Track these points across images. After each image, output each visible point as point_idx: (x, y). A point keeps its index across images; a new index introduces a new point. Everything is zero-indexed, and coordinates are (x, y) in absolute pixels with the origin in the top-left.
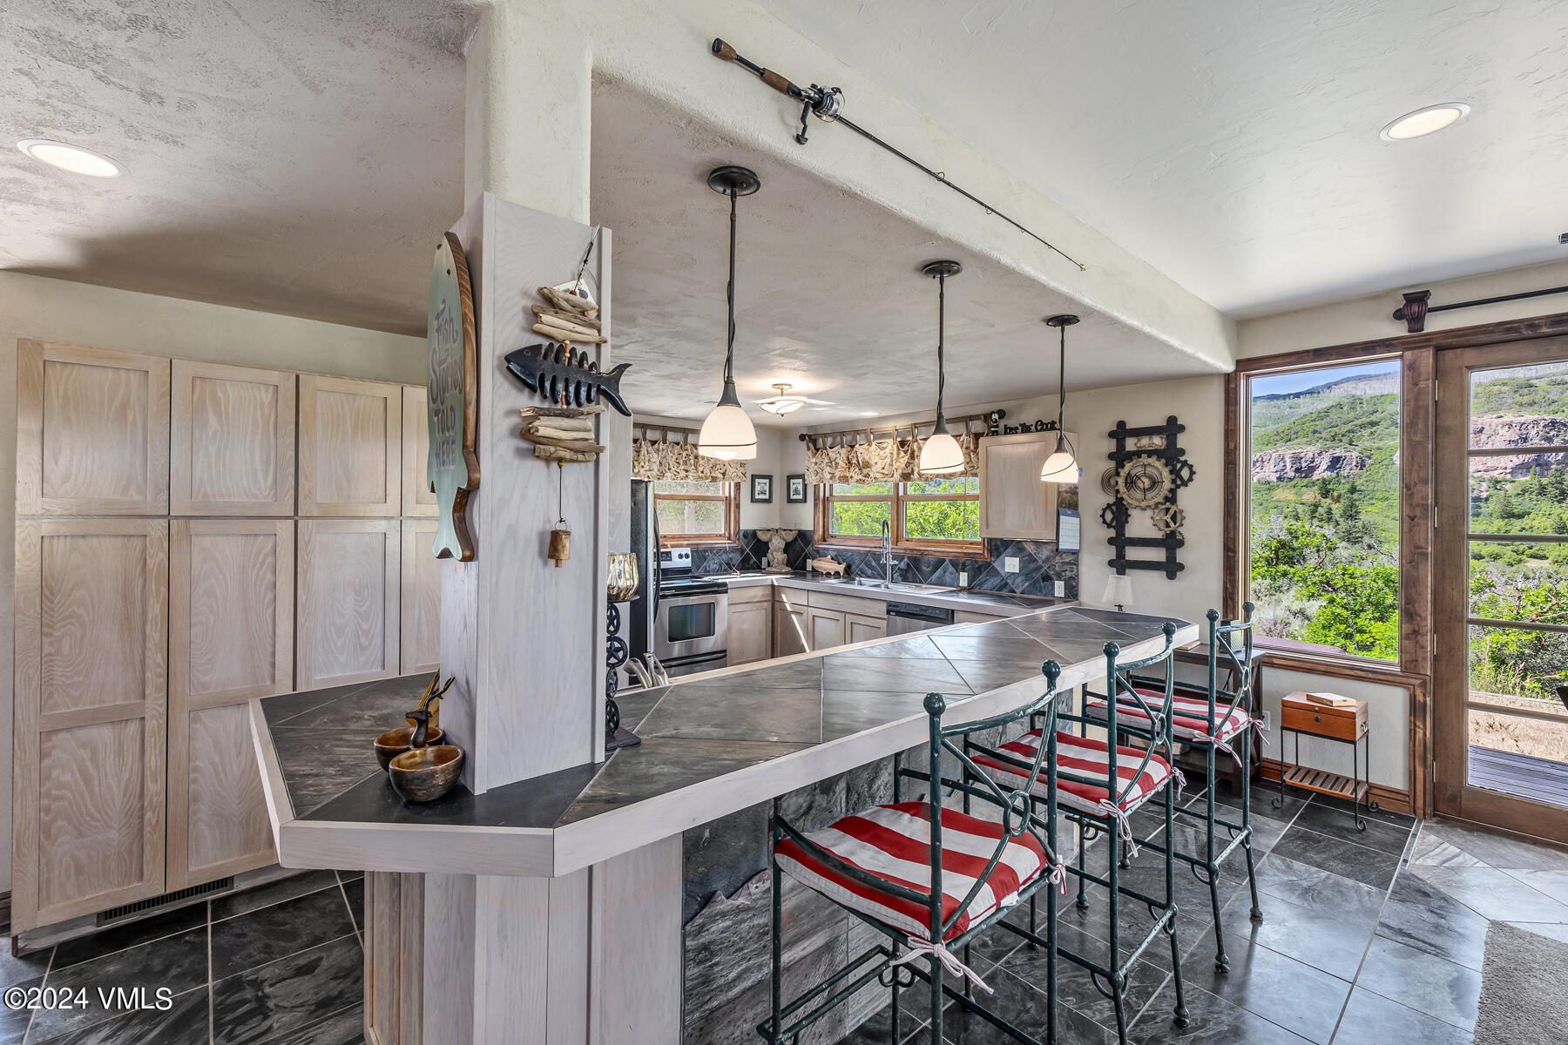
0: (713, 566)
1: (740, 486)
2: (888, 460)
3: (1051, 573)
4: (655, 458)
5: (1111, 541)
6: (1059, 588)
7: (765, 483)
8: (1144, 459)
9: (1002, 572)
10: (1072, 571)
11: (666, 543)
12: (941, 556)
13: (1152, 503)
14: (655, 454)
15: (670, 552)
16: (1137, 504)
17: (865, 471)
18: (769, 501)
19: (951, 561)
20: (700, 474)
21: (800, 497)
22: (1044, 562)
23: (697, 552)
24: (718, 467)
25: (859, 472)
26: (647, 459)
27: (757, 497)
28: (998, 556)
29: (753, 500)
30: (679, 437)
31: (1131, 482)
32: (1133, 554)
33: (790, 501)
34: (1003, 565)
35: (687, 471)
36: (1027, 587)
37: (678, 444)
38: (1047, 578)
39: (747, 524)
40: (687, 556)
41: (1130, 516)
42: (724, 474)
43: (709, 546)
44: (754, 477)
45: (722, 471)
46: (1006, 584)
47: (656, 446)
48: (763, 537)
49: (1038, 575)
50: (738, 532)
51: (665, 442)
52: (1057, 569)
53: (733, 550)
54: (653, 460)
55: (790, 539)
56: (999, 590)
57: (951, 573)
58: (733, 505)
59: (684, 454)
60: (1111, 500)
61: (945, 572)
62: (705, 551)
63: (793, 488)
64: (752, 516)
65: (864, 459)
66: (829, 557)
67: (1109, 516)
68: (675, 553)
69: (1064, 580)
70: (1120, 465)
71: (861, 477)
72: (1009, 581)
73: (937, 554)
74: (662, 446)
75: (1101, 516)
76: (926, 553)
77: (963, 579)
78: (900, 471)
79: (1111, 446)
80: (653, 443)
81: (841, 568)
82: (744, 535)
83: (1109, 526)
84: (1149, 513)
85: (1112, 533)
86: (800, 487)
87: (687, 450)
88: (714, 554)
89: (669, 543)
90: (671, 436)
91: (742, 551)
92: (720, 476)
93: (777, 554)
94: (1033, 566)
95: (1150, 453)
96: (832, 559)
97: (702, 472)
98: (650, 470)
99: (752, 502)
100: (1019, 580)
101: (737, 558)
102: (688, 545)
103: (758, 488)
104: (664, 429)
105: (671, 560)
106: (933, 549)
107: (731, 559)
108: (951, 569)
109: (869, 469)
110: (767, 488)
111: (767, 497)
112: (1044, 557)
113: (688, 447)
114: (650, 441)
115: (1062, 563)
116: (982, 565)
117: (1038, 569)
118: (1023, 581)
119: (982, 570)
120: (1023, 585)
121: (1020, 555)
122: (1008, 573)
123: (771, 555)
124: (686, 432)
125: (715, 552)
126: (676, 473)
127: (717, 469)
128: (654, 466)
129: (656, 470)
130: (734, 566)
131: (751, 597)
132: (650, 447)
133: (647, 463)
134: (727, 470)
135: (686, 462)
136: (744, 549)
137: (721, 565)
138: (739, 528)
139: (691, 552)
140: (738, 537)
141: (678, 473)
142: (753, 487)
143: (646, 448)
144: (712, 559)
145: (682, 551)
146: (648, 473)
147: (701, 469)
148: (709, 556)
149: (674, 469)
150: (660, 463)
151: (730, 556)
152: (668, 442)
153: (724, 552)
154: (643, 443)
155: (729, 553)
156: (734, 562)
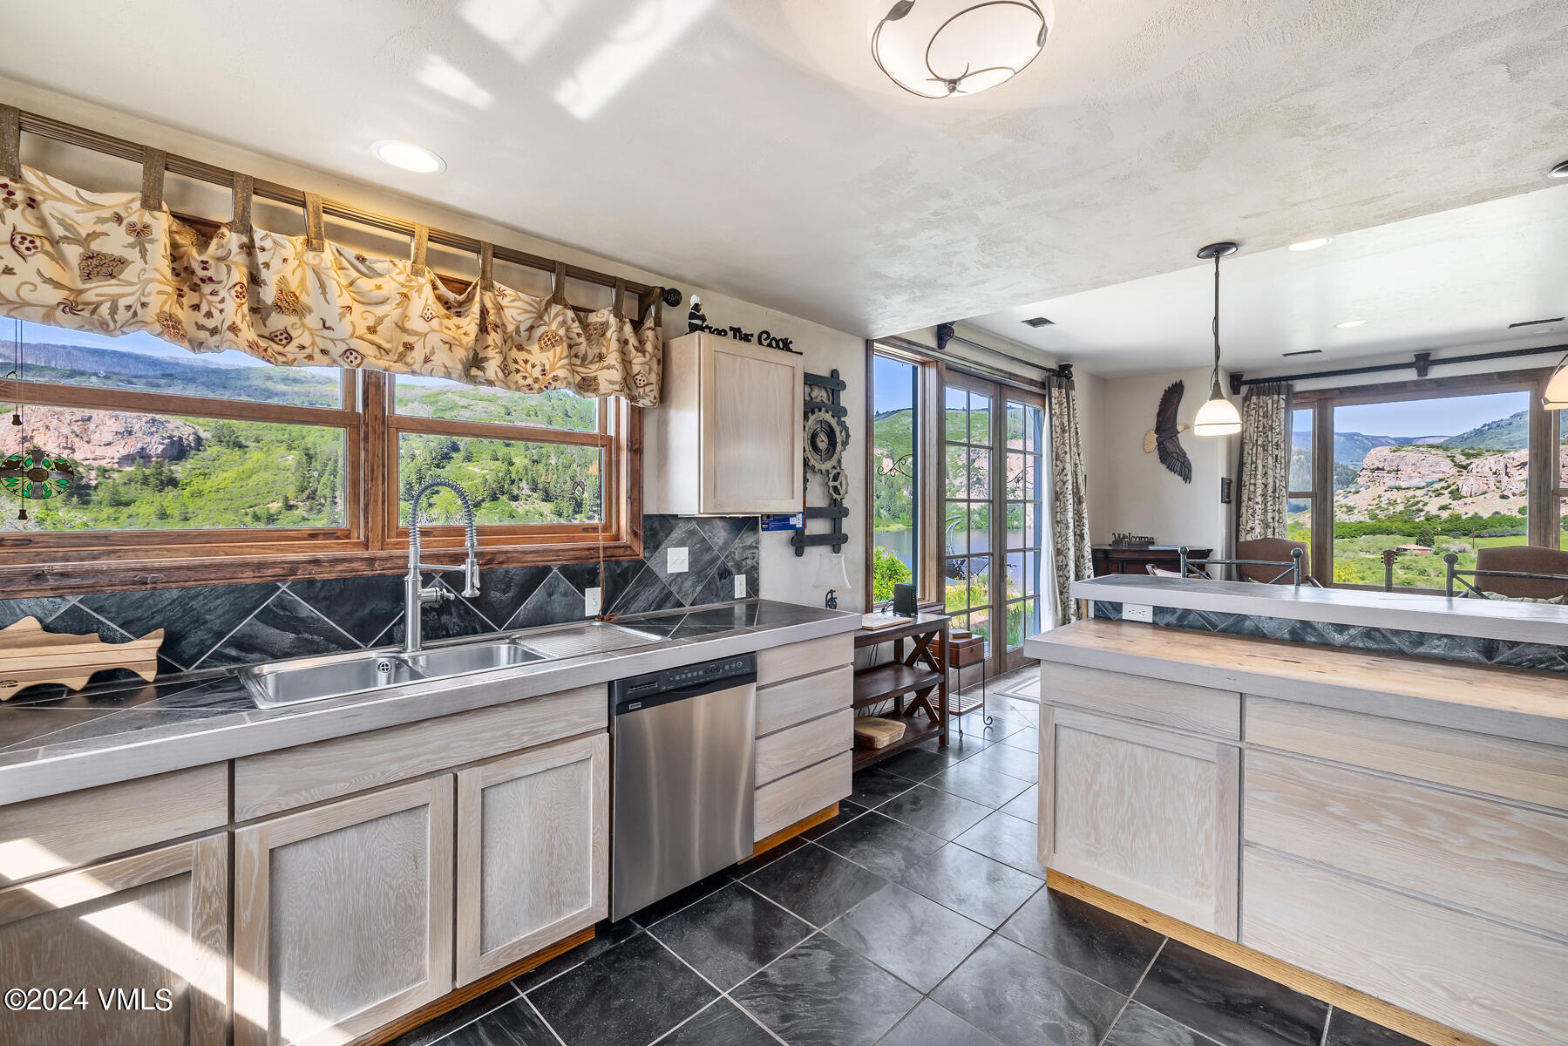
2: (391, 311)
3: (730, 564)
6: (740, 587)
9: (662, 575)
10: (754, 558)
12: (540, 561)
17: (277, 322)
19: (563, 569)
22: (721, 549)
31: (814, 439)
32: (808, 528)
34: (665, 563)
36: (696, 594)
38: (726, 574)
46: (670, 594)
49: (713, 571)
52: (737, 558)
56: (659, 607)
57: (565, 594)
61: (550, 595)
65: (283, 280)
69: (746, 572)
70: (807, 418)
72: (674, 589)
73: (530, 558)
76: (502, 558)
77: (593, 600)
81: (141, 653)
94: (707, 557)
100: (688, 584)
106: (518, 547)
108: (566, 584)
109: (293, 319)
112: (721, 542)
115: (742, 547)
116: (628, 567)
117: (714, 560)
118: (693, 584)
119: (629, 576)
120: (694, 590)
121: (689, 541)
122: (672, 574)
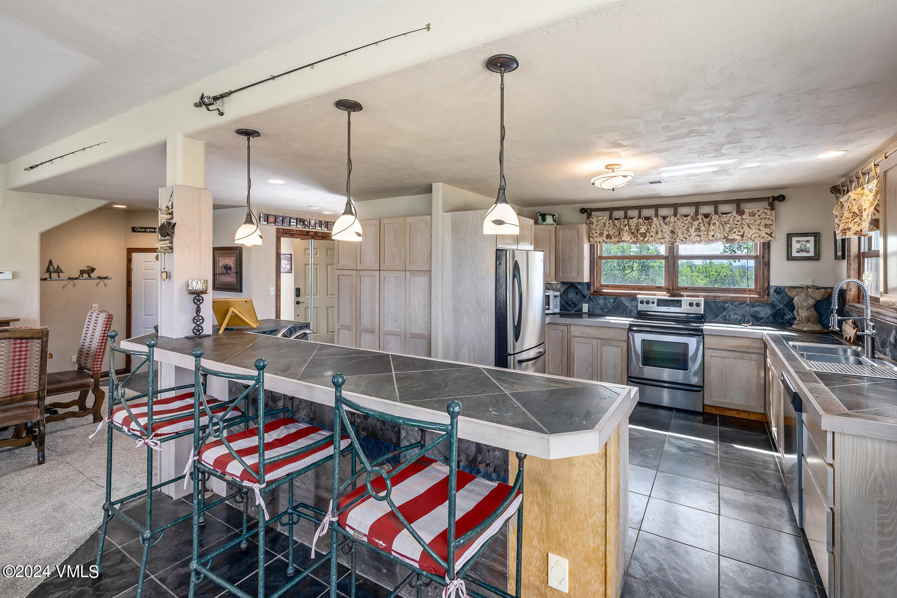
0: (733, 316)
1: (769, 248)
4: (667, 229)
7: (808, 242)
11: (682, 293)
14: (666, 227)
15: (681, 301)
18: (817, 257)
21: (840, 253)
24: (735, 230)
26: (660, 230)
27: (794, 254)
29: (789, 257)
30: (690, 211)
33: (837, 258)
35: (700, 236)
37: (687, 216)
39: (776, 281)
40: (698, 305)
42: (742, 236)
43: (730, 298)
44: (789, 236)
45: (740, 234)
47: (668, 220)
48: (792, 294)
50: (769, 288)
51: (675, 216)
53: (760, 304)
54: (664, 230)
58: (763, 262)
59: (696, 223)
62: (724, 302)
63: (838, 243)
74: (673, 219)
80: (665, 218)
82: (775, 291)
87: (698, 219)
88: (735, 306)
89: (685, 294)
90: (683, 210)
91: (773, 306)
92: (739, 238)
93: (803, 312)
96: (854, 322)
97: (713, 236)
98: (663, 238)
99: (788, 260)
101: (765, 312)
102: (704, 297)
103: (795, 246)
104: (678, 206)
107: (757, 312)
110: (811, 245)
111: (812, 254)
113: (700, 217)
114: (662, 217)
123: (798, 312)
124: (697, 205)
125: (736, 304)
126: (684, 239)
127: (735, 232)
128: (666, 235)
129: (668, 237)
130: (762, 318)
131: (736, 347)
132: (661, 222)
133: (660, 233)
134: (746, 232)
135: (698, 229)
136: (776, 304)
137: (744, 316)
138: (769, 284)
139: (705, 302)
140: (769, 292)
141: (686, 238)
142: (789, 246)
143: (658, 222)
144: (733, 310)
145: (695, 300)
146: (662, 241)
147: (712, 233)
148: (729, 307)
149: (682, 236)
150: (672, 232)
151: (756, 309)
152: (678, 216)
153: (748, 305)
154: (655, 219)
155: (754, 306)
156: (761, 316)
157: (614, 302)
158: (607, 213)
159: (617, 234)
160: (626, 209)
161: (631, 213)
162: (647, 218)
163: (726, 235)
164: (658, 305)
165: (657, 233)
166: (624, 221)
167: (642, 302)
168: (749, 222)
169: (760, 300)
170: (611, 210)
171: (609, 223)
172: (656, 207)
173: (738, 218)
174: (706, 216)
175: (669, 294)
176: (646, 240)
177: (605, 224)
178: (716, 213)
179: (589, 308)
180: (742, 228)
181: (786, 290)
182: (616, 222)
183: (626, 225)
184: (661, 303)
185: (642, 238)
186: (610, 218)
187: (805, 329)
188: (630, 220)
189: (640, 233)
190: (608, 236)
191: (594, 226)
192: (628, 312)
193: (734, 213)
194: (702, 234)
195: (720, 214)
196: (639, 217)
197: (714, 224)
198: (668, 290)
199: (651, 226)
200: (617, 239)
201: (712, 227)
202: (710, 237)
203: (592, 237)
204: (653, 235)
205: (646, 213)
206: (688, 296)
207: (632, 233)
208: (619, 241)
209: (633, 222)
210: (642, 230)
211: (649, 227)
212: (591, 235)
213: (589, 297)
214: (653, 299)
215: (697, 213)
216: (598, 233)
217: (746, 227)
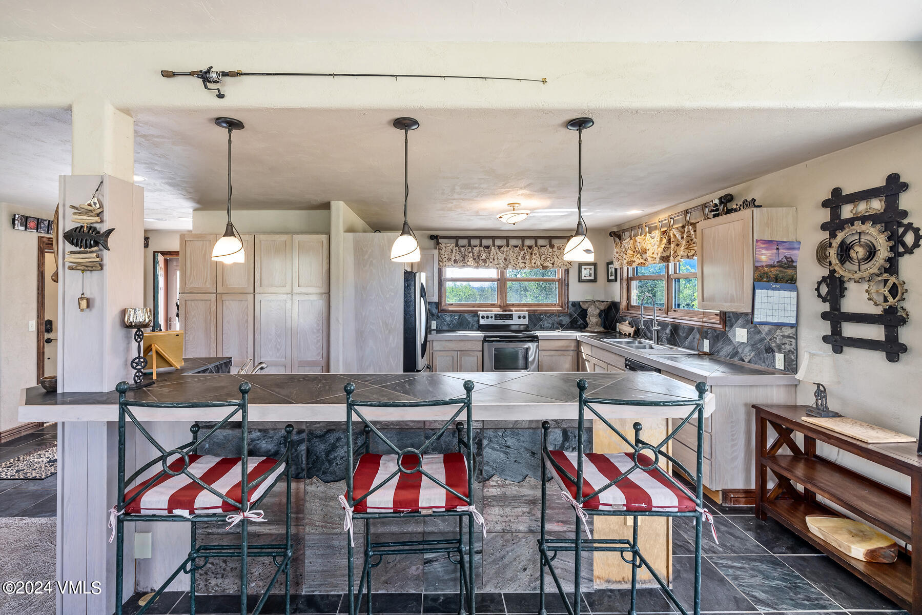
0: (546, 325)
1: (568, 271)
2: (656, 247)
3: (773, 345)
4: (501, 256)
5: (825, 316)
6: (779, 361)
7: (590, 269)
8: (858, 226)
9: (733, 341)
10: (791, 345)
11: (512, 309)
12: (692, 324)
13: (866, 274)
14: (501, 255)
15: (512, 315)
16: (850, 276)
17: (645, 256)
18: (595, 281)
19: (699, 329)
20: (533, 265)
21: (613, 277)
22: (767, 334)
23: (534, 315)
24: (548, 259)
25: (640, 257)
26: (496, 257)
27: (583, 278)
28: (731, 326)
29: (580, 280)
30: (519, 242)
31: (845, 252)
32: (850, 330)
33: (609, 281)
34: (735, 335)
35: (525, 263)
36: (753, 356)
37: (516, 247)
38: (770, 350)
39: (573, 298)
40: (524, 317)
41: (846, 289)
42: (553, 264)
43: (544, 311)
44: (580, 265)
45: (551, 262)
46: (737, 353)
47: (502, 249)
48: (584, 306)
49: (761, 347)
50: (568, 303)
51: (508, 246)
52: (778, 342)
53: (565, 314)
54: (499, 258)
55: (602, 308)
56: (731, 358)
57: (698, 340)
58: (564, 284)
59: (522, 253)
60: (826, 273)
61: (694, 338)
62: (541, 314)
63: (610, 270)
64: (577, 293)
65: (642, 247)
66: (627, 322)
67: (824, 290)
68: (515, 315)
69: (784, 353)
70: (833, 236)
71: (642, 261)
72: (740, 350)
73: (690, 323)
74: (506, 249)
75: (816, 289)
76: (683, 321)
77: (706, 346)
78: (659, 255)
79: (825, 215)
80: (500, 247)
81: (632, 330)
82: (572, 305)
83: (824, 300)
84: (865, 286)
85: (826, 307)
86: (613, 270)
87: (524, 250)
88: (548, 317)
89: (513, 309)
90: (513, 242)
91: (571, 315)
92: (551, 265)
93: (593, 318)
94: (758, 337)
95: (864, 219)
96: (629, 324)
97: (535, 263)
98: (497, 264)
99: (579, 282)
100: (747, 349)
101: (566, 320)
102: (527, 310)
103: (584, 272)
104: (507, 238)
105: (512, 319)
107: (561, 320)
108: (698, 336)
110: (592, 272)
111: (592, 278)
112: (767, 330)
113: (525, 248)
114: (498, 246)
115: (782, 336)
116: (719, 334)
117: (762, 340)
118: (750, 351)
119: (720, 338)
120: (750, 355)
121: (748, 326)
122: (738, 342)
123: (589, 318)
124: (523, 238)
125: (548, 315)
126: (515, 265)
127: (548, 261)
128: (501, 261)
129: (502, 263)
130: (564, 325)
131: (559, 347)
132: (498, 250)
133: (496, 260)
134: (556, 261)
135: (524, 258)
136: (572, 314)
137: (553, 324)
138: (568, 300)
139: (529, 315)
140: (568, 305)
141: (517, 265)
142: (580, 272)
143: (495, 251)
144: (547, 320)
145: (522, 314)
146: (497, 266)
147: (534, 261)
148: (543, 318)
149: (513, 262)
150: (505, 259)
151: (561, 318)
152: (510, 246)
153: (556, 316)
154: (493, 248)
155: (559, 317)
156: (563, 323)
157: (459, 319)
158: (454, 241)
159: (461, 259)
160: (469, 238)
161: (474, 242)
162: (487, 247)
163: (542, 263)
164: (495, 319)
165: (494, 260)
166: (468, 249)
167: (483, 317)
168: (557, 254)
169: (563, 311)
170: (457, 238)
171: (456, 250)
172: (493, 238)
173: (550, 250)
174: (530, 247)
175: (501, 310)
176: (487, 265)
177: (452, 250)
178: (536, 245)
179: (437, 325)
180: (553, 258)
181: (581, 303)
182: (462, 249)
183: (470, 252)
184: (497, 317)
185: (483, 264)
186: (457, 245)
187: (596, 330)
188: (475, 248)
189: (482, 260)
190: (455, 261)
191: (443, 251)
192: (470, 326)
193: (548, 246)
194: (527, 262)
195: (539, 247)
196: (481, 246)
197: (536, 254)
198: (500, 307)
199: (489, 253)
200: (461, 264)
201: (534, 257)
202: (533, 264)
203: (441, 261)
204: (492, 261)
205: (485, 242)
206: (516, 311)
207: (474, 259)
208: (464, 266)
209: (476, 250)
210: (483, 257)
211: (488, 255)
212: (441, 259)
213: (437, 315)
214: (491, 314)
215: (523, 245)
216: (447, 258)
217: (555, 257)
